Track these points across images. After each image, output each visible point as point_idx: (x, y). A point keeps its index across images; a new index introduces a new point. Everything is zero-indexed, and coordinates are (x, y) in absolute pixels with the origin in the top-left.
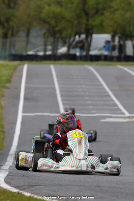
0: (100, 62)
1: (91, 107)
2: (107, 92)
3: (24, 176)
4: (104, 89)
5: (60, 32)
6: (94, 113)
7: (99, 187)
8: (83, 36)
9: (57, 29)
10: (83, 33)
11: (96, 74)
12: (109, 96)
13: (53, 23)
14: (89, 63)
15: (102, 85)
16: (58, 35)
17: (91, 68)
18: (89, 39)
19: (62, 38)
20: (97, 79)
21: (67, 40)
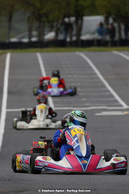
0: (93, 48)
1: (84, 99)
2: (101, 82)
3: (9, 180)
4: (98, 78)
5: (46, 15)
6: (88, 106)
7: (95, 190)
8: (73, 19)
9: (42, 12)
10: (73, 16)
11: (89, 61)
12: (104, 86)
13: (38, 5)
14: (80, 49)
15: (96, 74)
16: (44, 19)
17: (83, 55)
18: (80, 22)
19: (49, 22)
20: (90, 68)
21: (55, 24)
